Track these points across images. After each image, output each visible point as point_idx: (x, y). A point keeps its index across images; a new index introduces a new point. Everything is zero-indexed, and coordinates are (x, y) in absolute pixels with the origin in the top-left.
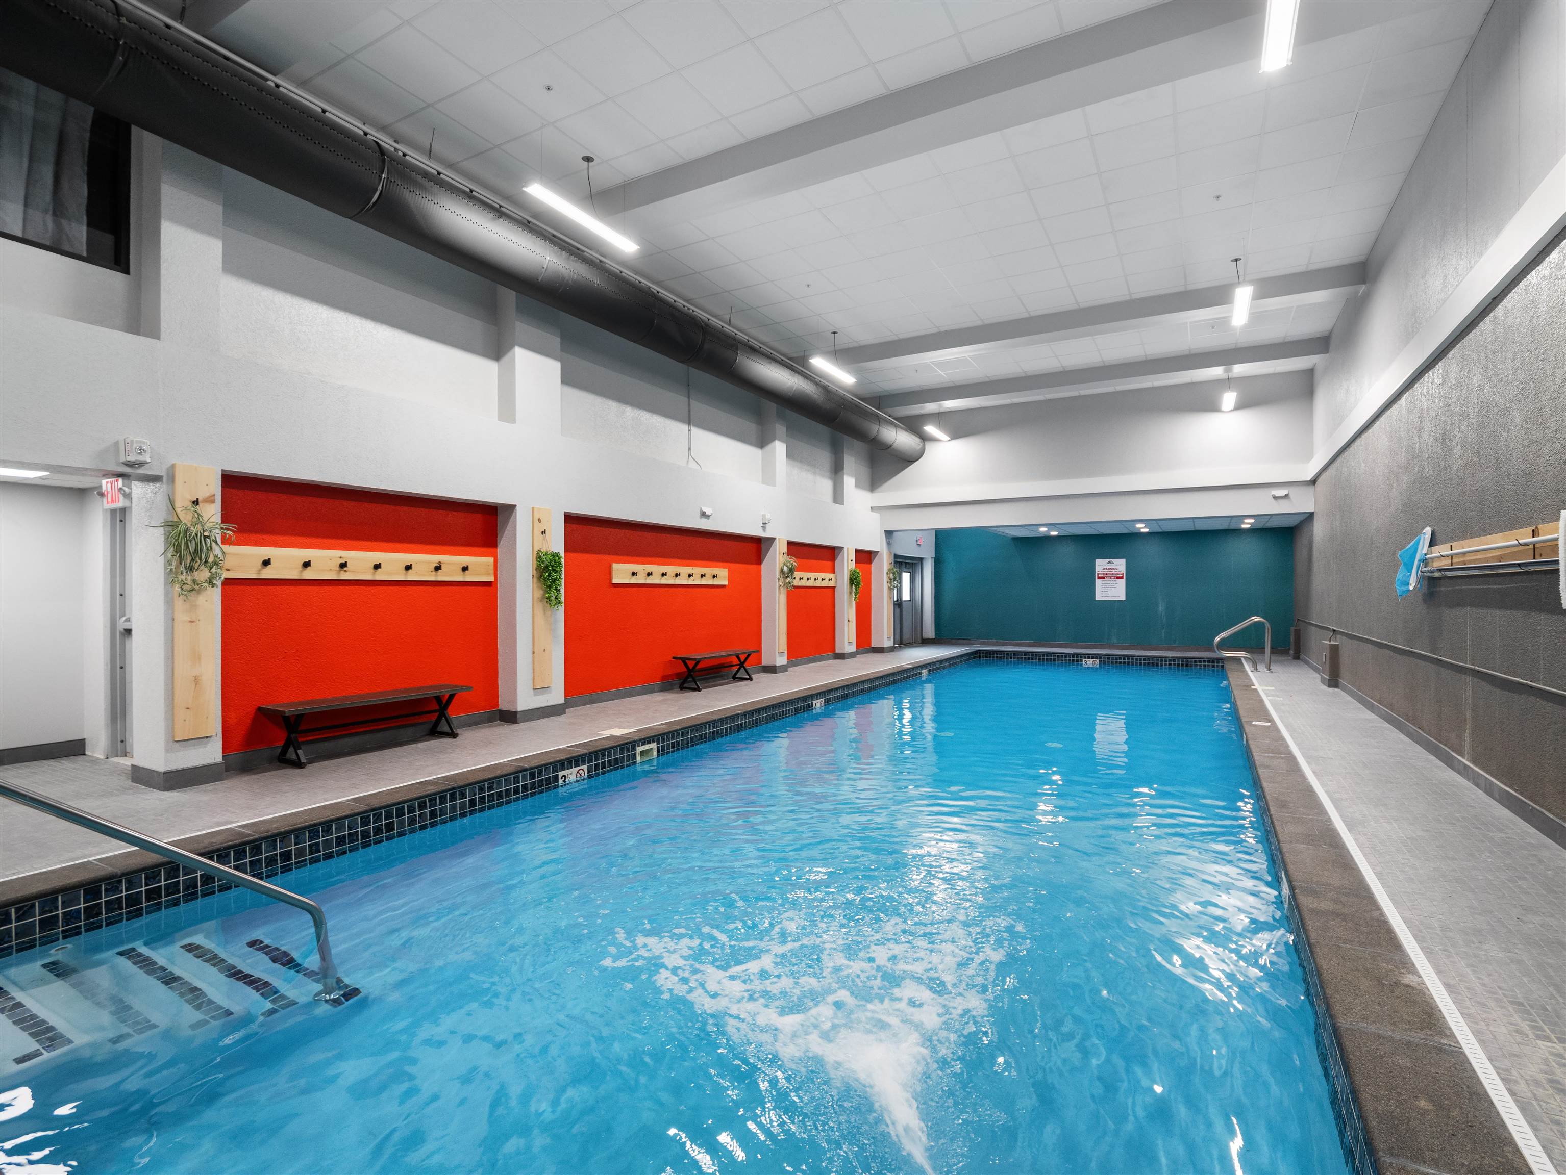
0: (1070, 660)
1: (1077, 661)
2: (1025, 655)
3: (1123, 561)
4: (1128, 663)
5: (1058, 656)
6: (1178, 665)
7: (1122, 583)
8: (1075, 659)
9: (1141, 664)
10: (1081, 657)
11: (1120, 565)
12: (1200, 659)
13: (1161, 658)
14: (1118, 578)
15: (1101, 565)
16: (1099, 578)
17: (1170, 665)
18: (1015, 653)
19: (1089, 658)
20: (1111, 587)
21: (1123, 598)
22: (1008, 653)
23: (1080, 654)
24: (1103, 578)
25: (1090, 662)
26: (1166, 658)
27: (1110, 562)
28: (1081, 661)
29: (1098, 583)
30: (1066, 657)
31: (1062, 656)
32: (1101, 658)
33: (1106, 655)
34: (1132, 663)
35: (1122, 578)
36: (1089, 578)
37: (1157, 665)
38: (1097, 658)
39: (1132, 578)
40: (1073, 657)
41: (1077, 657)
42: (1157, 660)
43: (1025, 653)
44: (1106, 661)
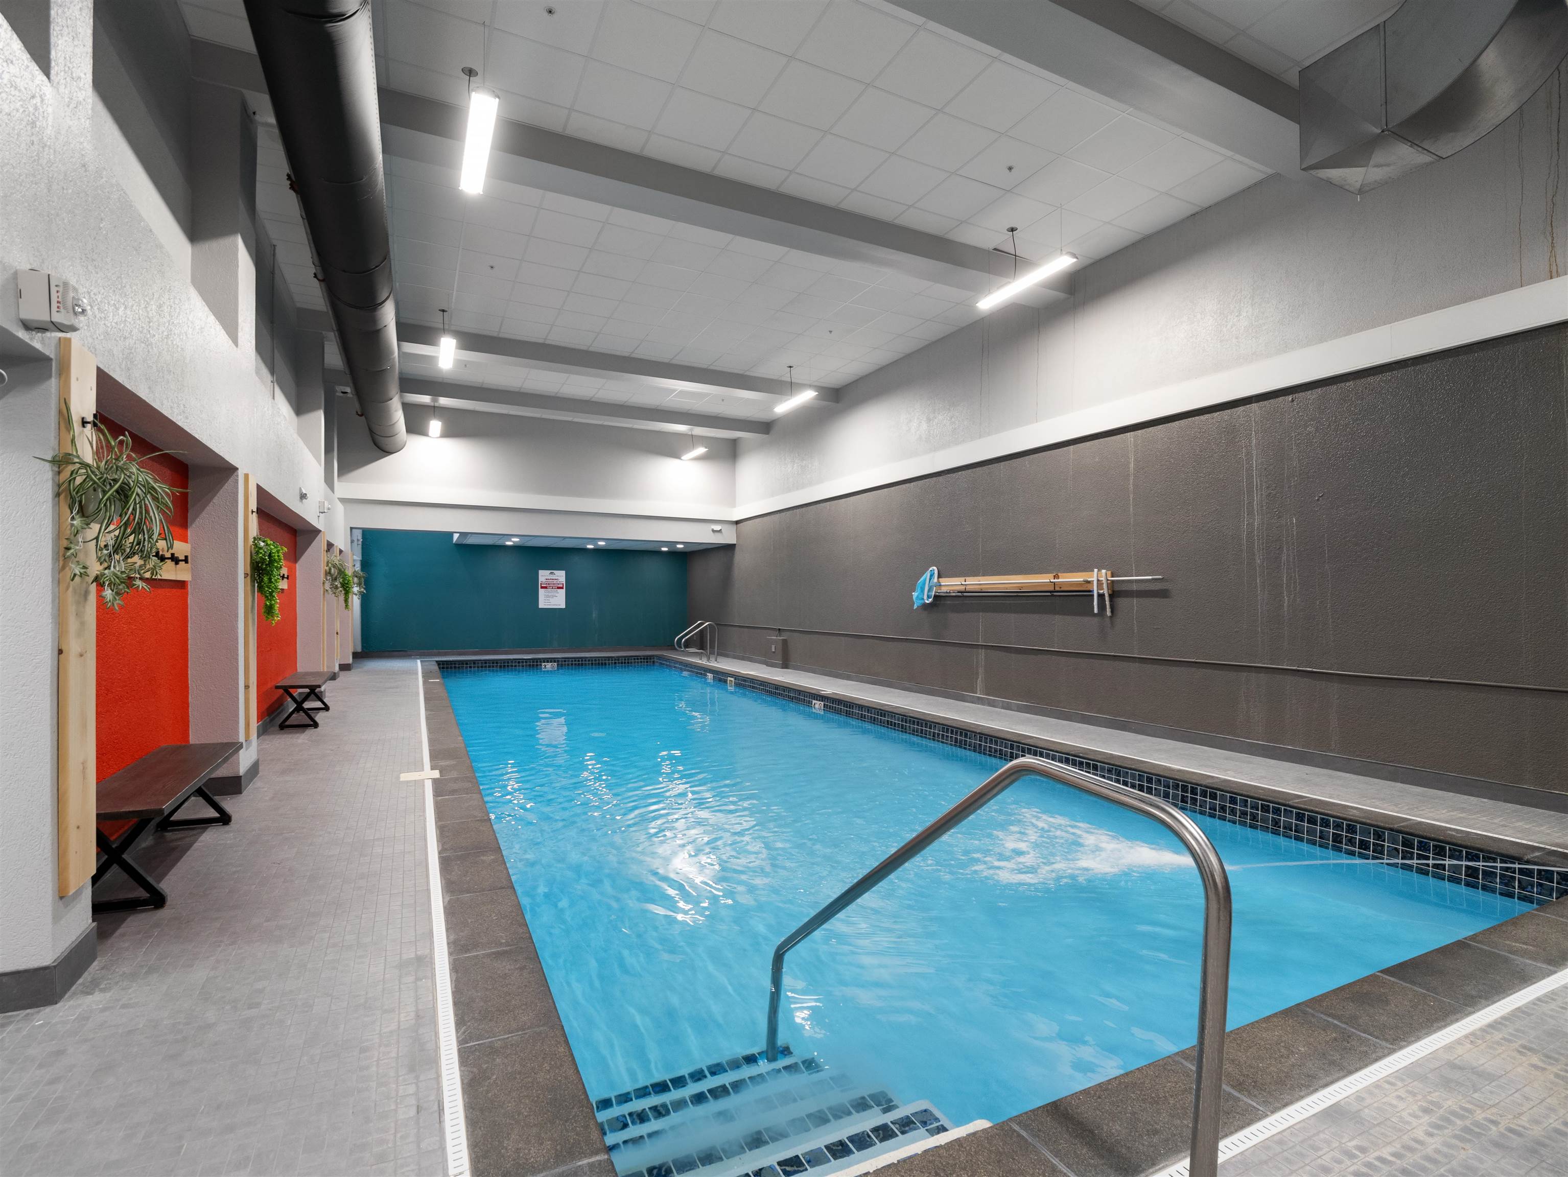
0: (530, 665)
1: (537, 665)
2: (486, 663)
3: (563, 573)
4: (582, 664)
5: (519, 662)
6: (622, 663)
7: (562, 592)
8: (534, 665)
9: (592, 664)
10: (541, 662)
11: (560, 576)
12: (637, 657)
13: (609, 658)
14: (559, 588)
15: (544, 575)
16: (542, 587)
17: (615, 663)
18: (474, 662)
19: (548, 662)
20: (553, 596)
21: (563, 606)
22: (467, 662)
23: (540, 659)
24: (546, 588)
25: (549, 666)
26: (612, 657)
27: (551, 573)
28: (541, 665)
29: (541, 591)
30: (526, 662)
31: (523, 662)
32: (558, 661)
33: (563, 658)
34: (585, 664)
35: (562, 588)
36: (533, 588)
37: (605, 664)
38: (555, 662)
39: (571, 589)
40: (533, 662)
41: (537, 662)
42: (605, 660)
43: (486, 661)
44: (563, 664)
